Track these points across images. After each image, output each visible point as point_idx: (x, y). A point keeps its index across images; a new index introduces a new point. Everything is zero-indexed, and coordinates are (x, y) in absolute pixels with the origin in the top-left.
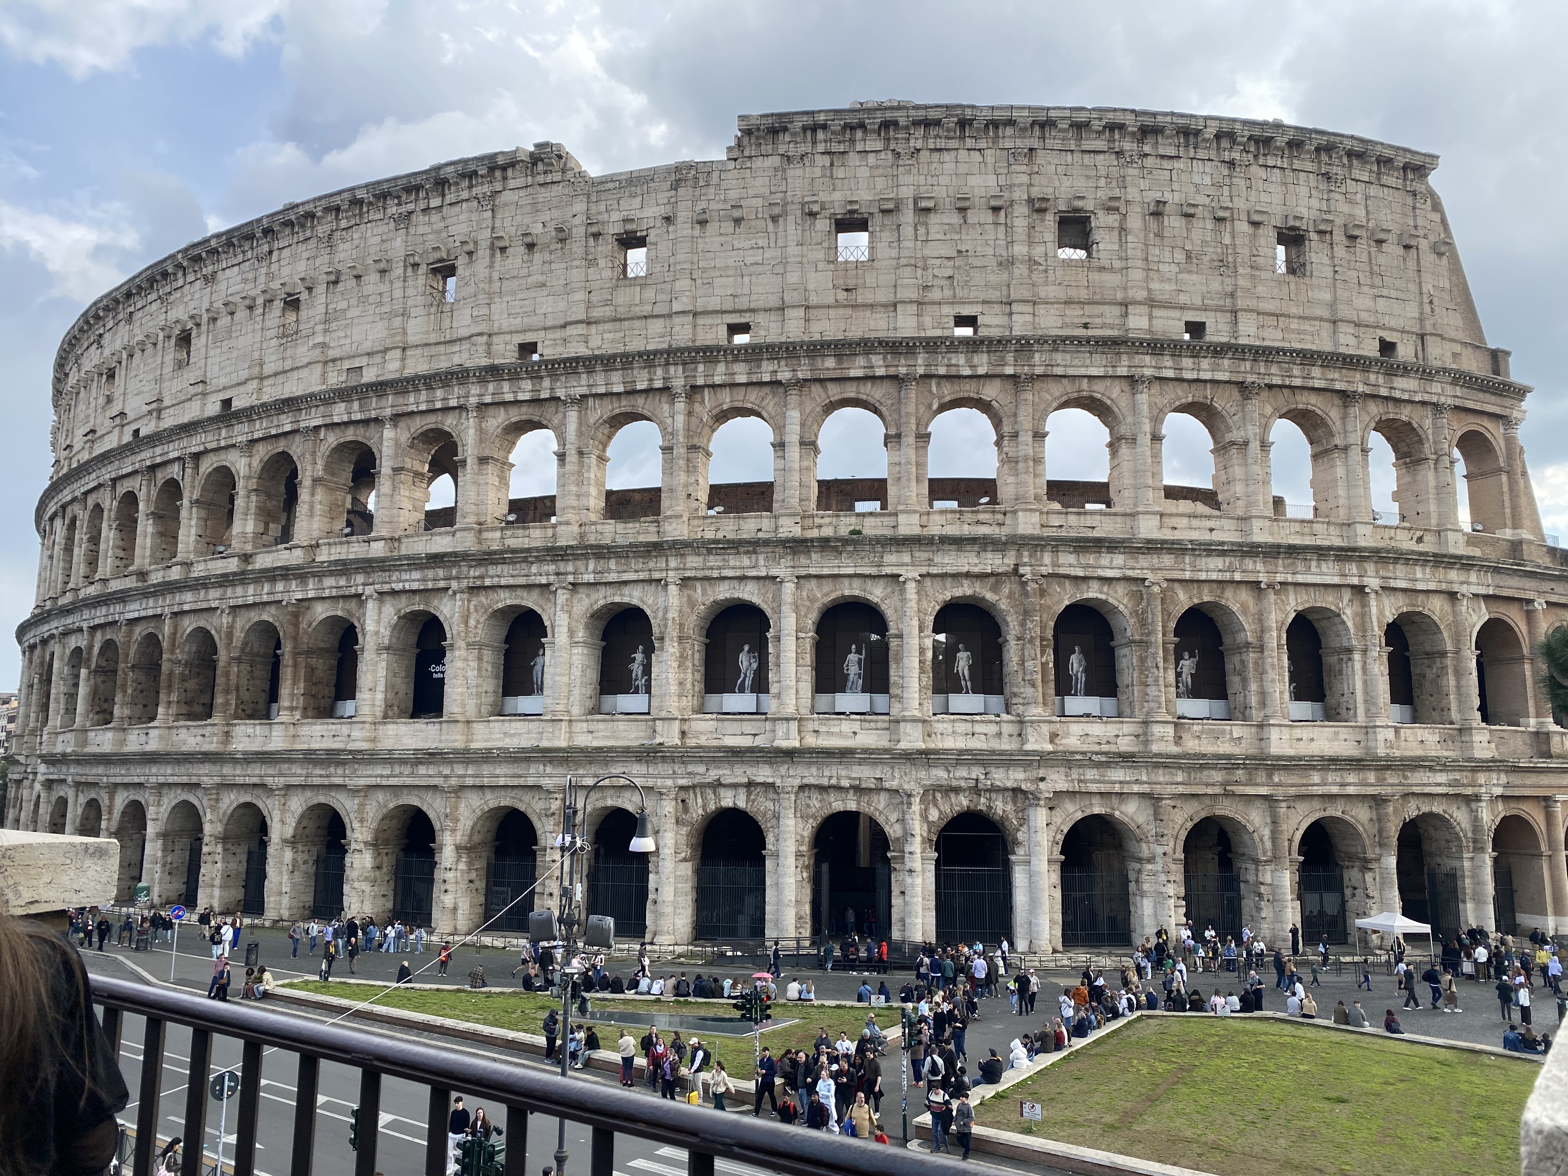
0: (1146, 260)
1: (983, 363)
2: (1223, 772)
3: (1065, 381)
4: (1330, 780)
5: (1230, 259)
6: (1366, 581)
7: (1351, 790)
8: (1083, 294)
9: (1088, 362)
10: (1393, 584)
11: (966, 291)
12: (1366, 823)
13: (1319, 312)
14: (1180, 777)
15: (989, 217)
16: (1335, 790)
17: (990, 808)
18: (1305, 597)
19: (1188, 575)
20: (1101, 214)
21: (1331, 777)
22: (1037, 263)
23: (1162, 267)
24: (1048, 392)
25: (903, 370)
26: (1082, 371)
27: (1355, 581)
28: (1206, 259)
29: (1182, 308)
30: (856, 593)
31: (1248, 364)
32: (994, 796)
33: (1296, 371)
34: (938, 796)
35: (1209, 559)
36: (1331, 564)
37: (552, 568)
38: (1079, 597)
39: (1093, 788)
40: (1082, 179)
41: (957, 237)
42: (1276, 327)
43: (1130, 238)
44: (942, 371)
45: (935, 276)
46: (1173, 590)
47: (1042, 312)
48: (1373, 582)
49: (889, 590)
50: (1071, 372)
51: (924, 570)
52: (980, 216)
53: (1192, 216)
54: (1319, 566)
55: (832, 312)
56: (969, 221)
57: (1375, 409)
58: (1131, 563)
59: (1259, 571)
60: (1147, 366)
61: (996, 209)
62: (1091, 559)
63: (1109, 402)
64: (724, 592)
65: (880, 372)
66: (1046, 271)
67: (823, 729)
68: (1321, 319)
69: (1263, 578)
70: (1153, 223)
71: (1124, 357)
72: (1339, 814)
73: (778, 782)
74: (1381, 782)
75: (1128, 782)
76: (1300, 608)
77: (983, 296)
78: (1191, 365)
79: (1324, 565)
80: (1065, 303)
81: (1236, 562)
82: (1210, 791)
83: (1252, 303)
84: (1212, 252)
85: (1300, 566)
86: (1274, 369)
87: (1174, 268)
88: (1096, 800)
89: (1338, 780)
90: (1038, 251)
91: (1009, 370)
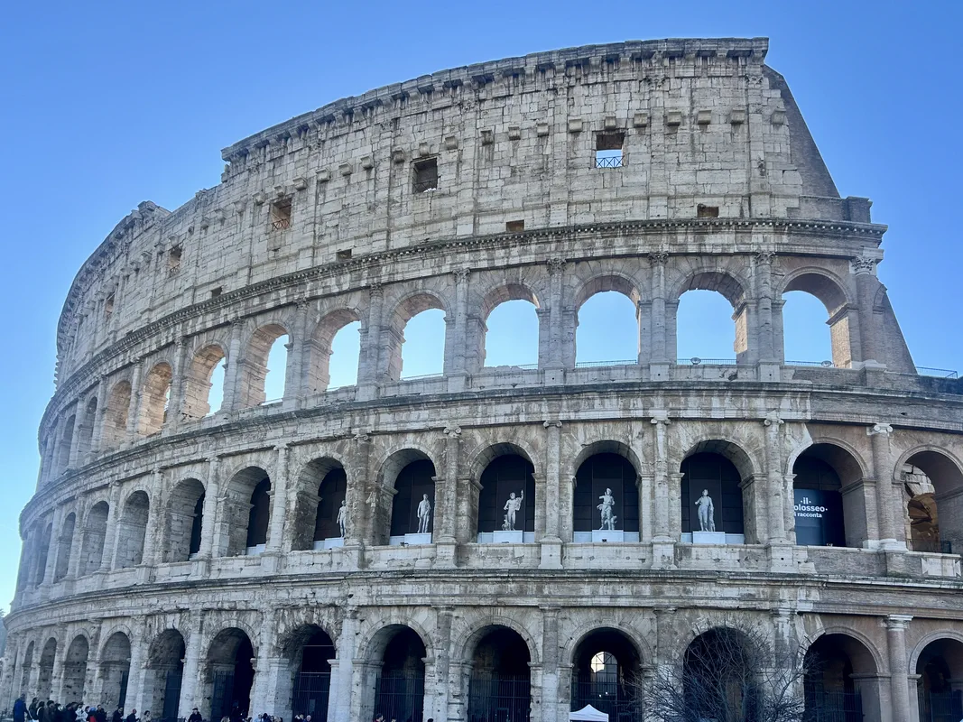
0: (478, 181)
1: (346, 281)
2: (497, 586)
3: (405, 285)
4: (601, 593)
5: (550, 166)
6: (651, 413)
7: (622, 602)
8: (427, 217)
9: (421, 266)
10: (683, 414)
11: (346, 233)
12: (645, 634)
13: (633, 193)
14: (457, 590)
15: (364, 175)
16: (606, 601)
17: (320, 621)
18: (594, 433)
19: (479, 421)
20: (444, 154)
21: (602, 589)
22: (395, 202)
23: (490, 184)
24: (393, 295)
25: (296, 297)
26: (416, 275)
27: (640, 414)
28: (528, 171)
29: (504, 212)
30: (253, 464)
31: (553, 246)
32: (322, 612)
33: (599, 243)
34: (286, 613)
35: (498, 407)
36: (614, 401)
37: (110, 473)
38: (398, 449)
39: (387, 601)
40: (432, 132)
41: (342, 196)
42: (588, 213)
43: (464, 167)
44: (320, 292)
45: (327, 227)
46: (472, 436)
47: (396, 236)
48: (659, 414)
49: (273, 459)
50: (407, 276)
51: (289, 440)
52: (359, 176)
53: (517, 138)
54: (602, 404)
55: (265, 267)
56: (352, 182)
57: (686, 266)
58: (433, 416)
59: (543, 411)
60: (466, 260)
61: (368, 169)
62: (403, 416)
63: (437, 295)
64: (185, 473)
65: (283, 301)
66: (401, 206)
67: (224, 567)
68: (633, 198)
69: (546, 417)
70: (485, 151)
71: (449, 258)
72: (616, 625)
73: (190, 607)
74: (656, 594)
75: (412, 596)
76: (588, 443)
77: (356, 234)
78: (502, 255)
79: (607, 401)
80: (412, 226)
81: (523, 406)
82: (482, 602)
83: (565, 196)
84: (533, 164)
85: (583, 404)
86: (577, 246)
87: (501, 183)
88: (395, 612)
89: (610, 593)
90: (396, 194)
91: (363, 283)
